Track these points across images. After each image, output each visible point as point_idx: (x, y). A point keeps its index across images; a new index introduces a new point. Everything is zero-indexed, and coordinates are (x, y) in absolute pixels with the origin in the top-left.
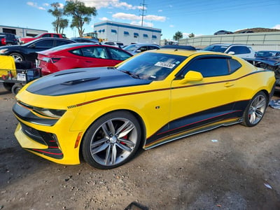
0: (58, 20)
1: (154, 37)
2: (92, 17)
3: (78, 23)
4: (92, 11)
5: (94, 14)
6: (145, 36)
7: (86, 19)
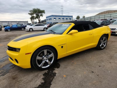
0: (32, 17)
1: (70, 19)
2: (43, 14)
3: (38, 17)
4: (43, 12)
5: (44, 13)
6: (67, 19)
7: (41, 15)
